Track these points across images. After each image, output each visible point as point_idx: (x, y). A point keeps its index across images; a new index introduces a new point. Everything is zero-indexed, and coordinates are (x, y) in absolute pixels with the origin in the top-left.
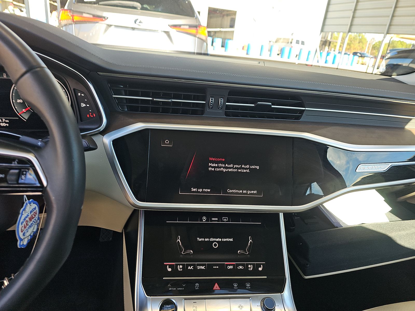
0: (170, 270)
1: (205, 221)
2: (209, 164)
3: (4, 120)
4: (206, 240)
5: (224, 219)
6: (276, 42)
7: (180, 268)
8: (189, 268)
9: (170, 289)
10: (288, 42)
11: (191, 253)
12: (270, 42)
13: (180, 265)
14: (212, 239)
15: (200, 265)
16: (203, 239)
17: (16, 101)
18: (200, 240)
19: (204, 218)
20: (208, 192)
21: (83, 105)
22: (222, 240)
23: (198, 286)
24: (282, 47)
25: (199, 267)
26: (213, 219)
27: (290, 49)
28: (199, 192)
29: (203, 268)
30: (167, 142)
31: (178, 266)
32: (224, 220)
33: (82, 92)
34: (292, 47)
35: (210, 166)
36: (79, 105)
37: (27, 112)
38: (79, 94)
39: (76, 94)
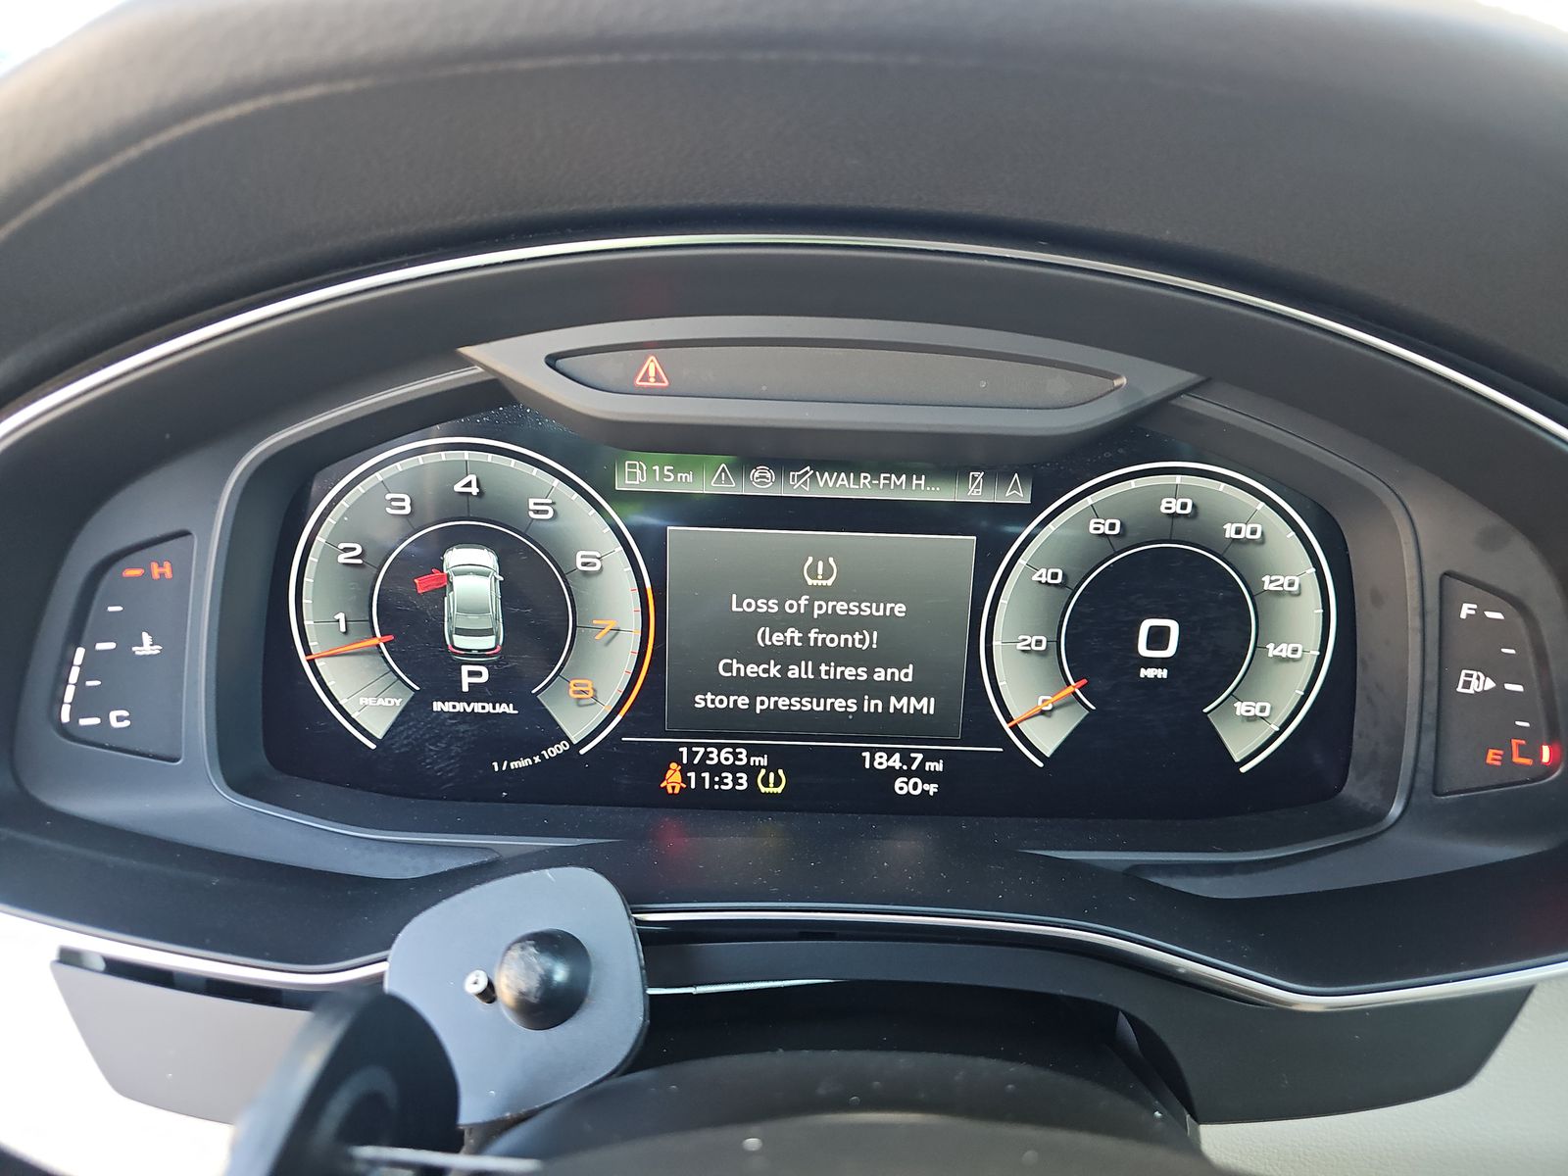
3: (918, 758)
21: (1474, 682)
36: (1445, 682)
37: (1057, 713)
38: (1466, 610)
39: (1446, 606)
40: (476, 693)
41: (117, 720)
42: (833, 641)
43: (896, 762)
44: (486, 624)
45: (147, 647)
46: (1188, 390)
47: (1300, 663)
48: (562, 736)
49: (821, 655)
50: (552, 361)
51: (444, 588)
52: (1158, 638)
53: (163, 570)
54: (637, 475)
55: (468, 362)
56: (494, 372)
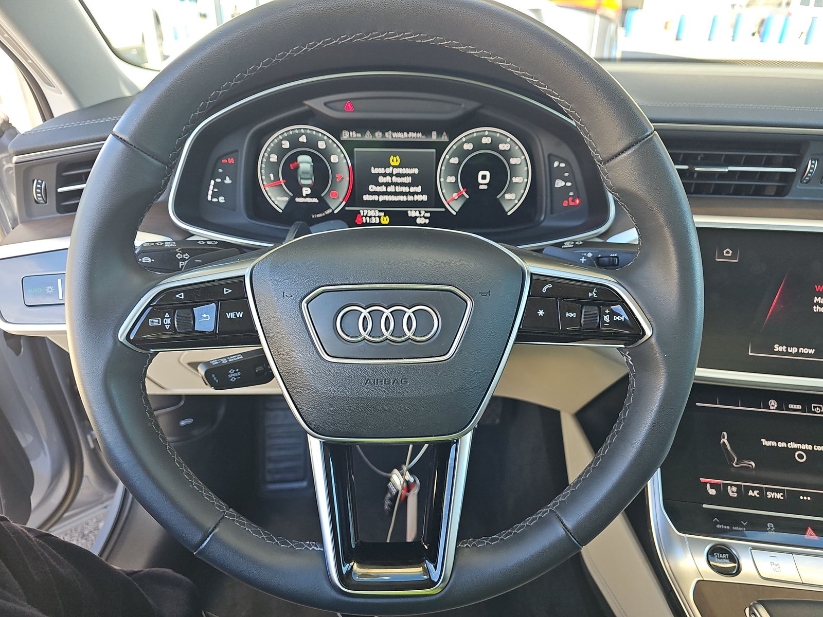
0: (712, 492)
1: (774, 408)
2: (816, 298)
3: (423, 212)
4: (781, 445)
5: (815, 407)
6: (748, 5)
7: (733, 492)
8: (751, 493)
9: (719, 526)
10: (779, 2)
11: (752, 466)
12: (733, 6)
13: (731, 485)
14: (792, 445)
15: (773, 490)
16: (774, 444)
17: (445, 179)
18: (769, 443)
19: (773, 404)
20: (808, 355)
21: (559, 183)
22: (813, 448)
23: (772, 528)
24: (765, 16)
25: (770, 495)
26: (791, 406)
27: (786, 19)
28: (791, 354)
29: (779, 496)
30: (728, 252)
31: (729, 487)
32: (814, 409)
33: (561, 160)
34: (789, 14)
35: (817, 302)
36: (552, 184)
37: (459, 199)
38: (556, 164)
39: (551, 164)
40: (307, 196)
41: (222, 200)
42: (399, 180)
43: (417, 214)
44: (309, 177)
45: (228, 181)
46: (479, 108)
47: (522, 184)
48: (329, 208)
49: (396, 184)
50: (325, 104)
51: (298, 167)
52: (484, 177)
53: (231, 161)
54: (345, 135)
55: (305, 105)
56: (311, 107)
